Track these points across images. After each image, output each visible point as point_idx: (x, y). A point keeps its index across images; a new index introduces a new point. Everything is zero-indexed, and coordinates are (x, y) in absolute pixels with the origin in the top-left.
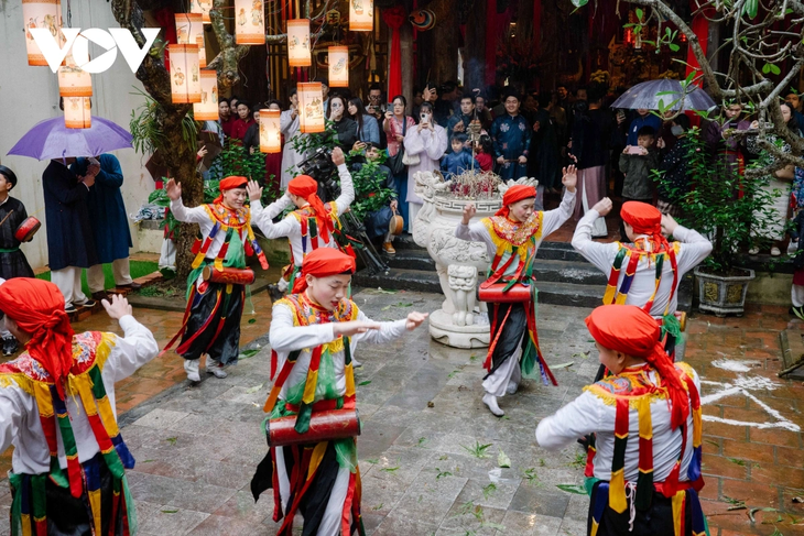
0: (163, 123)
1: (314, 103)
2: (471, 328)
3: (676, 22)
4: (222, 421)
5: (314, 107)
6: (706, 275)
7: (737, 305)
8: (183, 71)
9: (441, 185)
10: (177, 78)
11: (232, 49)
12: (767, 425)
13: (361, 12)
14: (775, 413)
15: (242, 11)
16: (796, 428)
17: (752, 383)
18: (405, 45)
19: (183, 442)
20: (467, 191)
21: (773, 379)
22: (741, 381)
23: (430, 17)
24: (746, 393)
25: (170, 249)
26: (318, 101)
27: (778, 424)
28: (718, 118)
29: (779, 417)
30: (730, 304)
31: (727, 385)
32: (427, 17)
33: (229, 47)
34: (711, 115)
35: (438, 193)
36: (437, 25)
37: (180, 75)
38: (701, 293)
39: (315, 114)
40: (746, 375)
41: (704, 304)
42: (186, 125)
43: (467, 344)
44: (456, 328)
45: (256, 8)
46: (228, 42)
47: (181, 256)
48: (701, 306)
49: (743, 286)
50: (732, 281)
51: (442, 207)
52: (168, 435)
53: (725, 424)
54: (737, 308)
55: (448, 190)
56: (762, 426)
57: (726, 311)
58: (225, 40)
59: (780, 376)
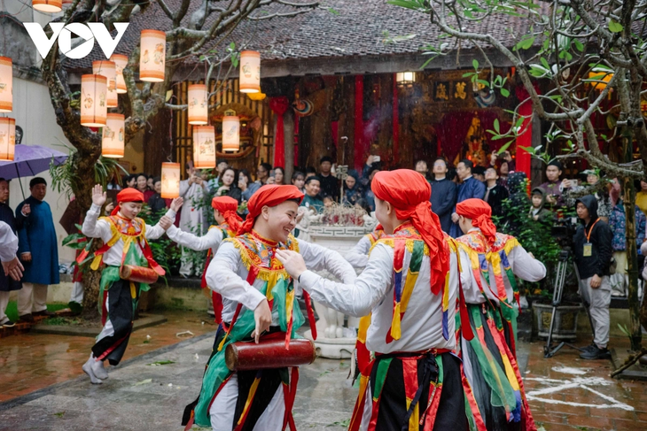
0: (78, 166)
1: (207, 143)
2: (341, 340)
3: (505, 53)
4: (109, 402)
5: (206, 146)
6: (543, 306)
7: (570, 331)
8: (92, 97)
9: (314, 218)
10: (87, 102)
11: (140, 101)
12: (605, 406)
13: (250, 76)
14: (611, 399)
15: (146, 51)
16: (630, 408)
17: (588, 381)
18: (288, 129)
19: (69, 415)
20: (336, 219)
21: (606, 377)
22: (579, 380)
23: (309, 106)
24: (585, 387)
25: (78, 291)
26: (211, 141)
27: (613, 406)
28: (543, 154)
29: (614, 401)
30: (564, 331)
31: (566, 382)
32: (306, 106)
33: (137, 99)
34: (537, 153)
35: (312, 224)
36: (315, 114)
37: (89, 100)
38: (539, 322)
39: (207, 151)
40: (582, 376)
41: (542, 331)
42: (99, 172)
43: (337, 354)
44: (327, 340)
45: (158, 50)
46: (137, 95)
47: (88, 290)
48: (540, 334)
49: (575, 315)
50: (565, 309)
51: (316, 234)
52: (56, 412)
53: (568, 405)
54: (571, 334)
55: (321, 221)
56: (599, 407)
57: (561, 337)
58: (134, 93)
59: (612, 376)
